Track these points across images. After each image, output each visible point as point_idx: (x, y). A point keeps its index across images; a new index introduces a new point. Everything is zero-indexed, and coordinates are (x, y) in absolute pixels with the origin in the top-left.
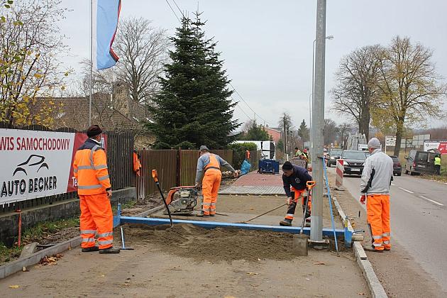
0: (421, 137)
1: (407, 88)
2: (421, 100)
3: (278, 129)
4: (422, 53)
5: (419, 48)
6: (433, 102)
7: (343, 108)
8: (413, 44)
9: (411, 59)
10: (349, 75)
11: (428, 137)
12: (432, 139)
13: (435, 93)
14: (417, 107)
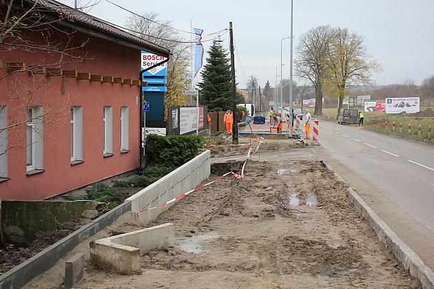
0: (364, 97)
1: (346, 64)
2: (356, 72)
3: (247, 90)
4: (356, 39)
5: (354, 36)
6: (365, 74)
7: (303, 74)
8: (350, 33)
9: (349, 44)
10: (307, 49)
11: (369, 97)
12: (372, 99)
13: (366, 68)
14: (354, 77)
